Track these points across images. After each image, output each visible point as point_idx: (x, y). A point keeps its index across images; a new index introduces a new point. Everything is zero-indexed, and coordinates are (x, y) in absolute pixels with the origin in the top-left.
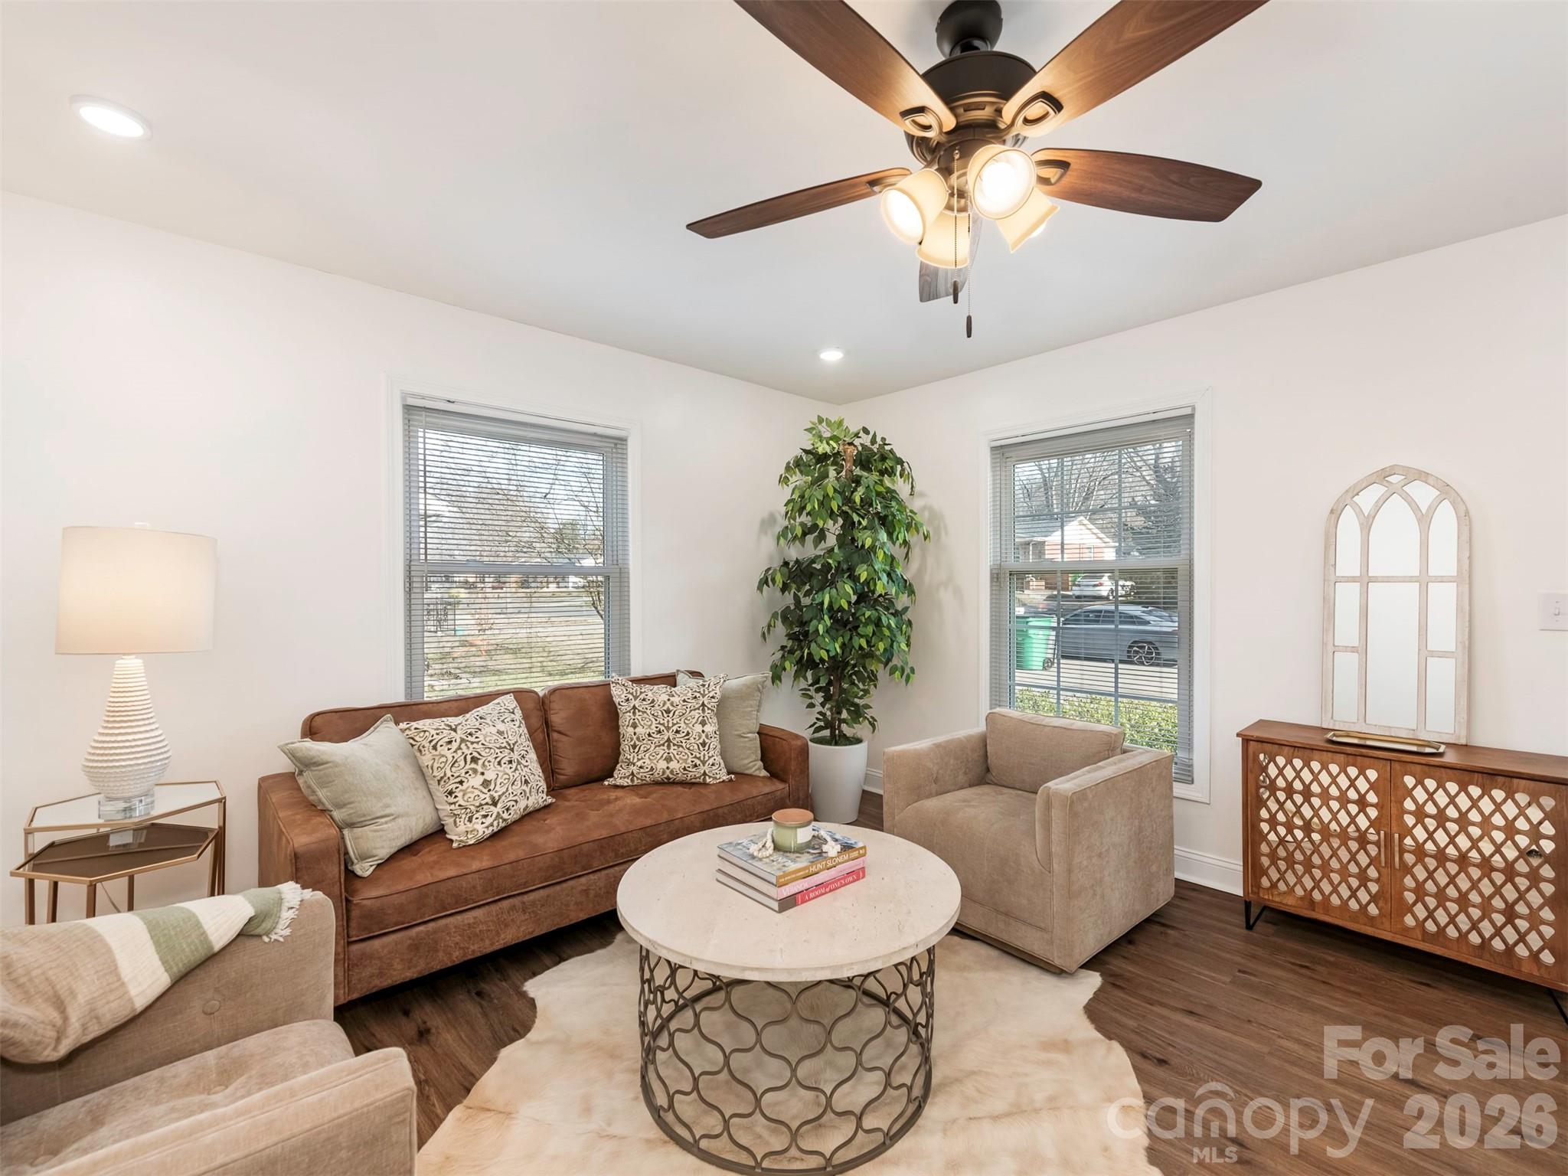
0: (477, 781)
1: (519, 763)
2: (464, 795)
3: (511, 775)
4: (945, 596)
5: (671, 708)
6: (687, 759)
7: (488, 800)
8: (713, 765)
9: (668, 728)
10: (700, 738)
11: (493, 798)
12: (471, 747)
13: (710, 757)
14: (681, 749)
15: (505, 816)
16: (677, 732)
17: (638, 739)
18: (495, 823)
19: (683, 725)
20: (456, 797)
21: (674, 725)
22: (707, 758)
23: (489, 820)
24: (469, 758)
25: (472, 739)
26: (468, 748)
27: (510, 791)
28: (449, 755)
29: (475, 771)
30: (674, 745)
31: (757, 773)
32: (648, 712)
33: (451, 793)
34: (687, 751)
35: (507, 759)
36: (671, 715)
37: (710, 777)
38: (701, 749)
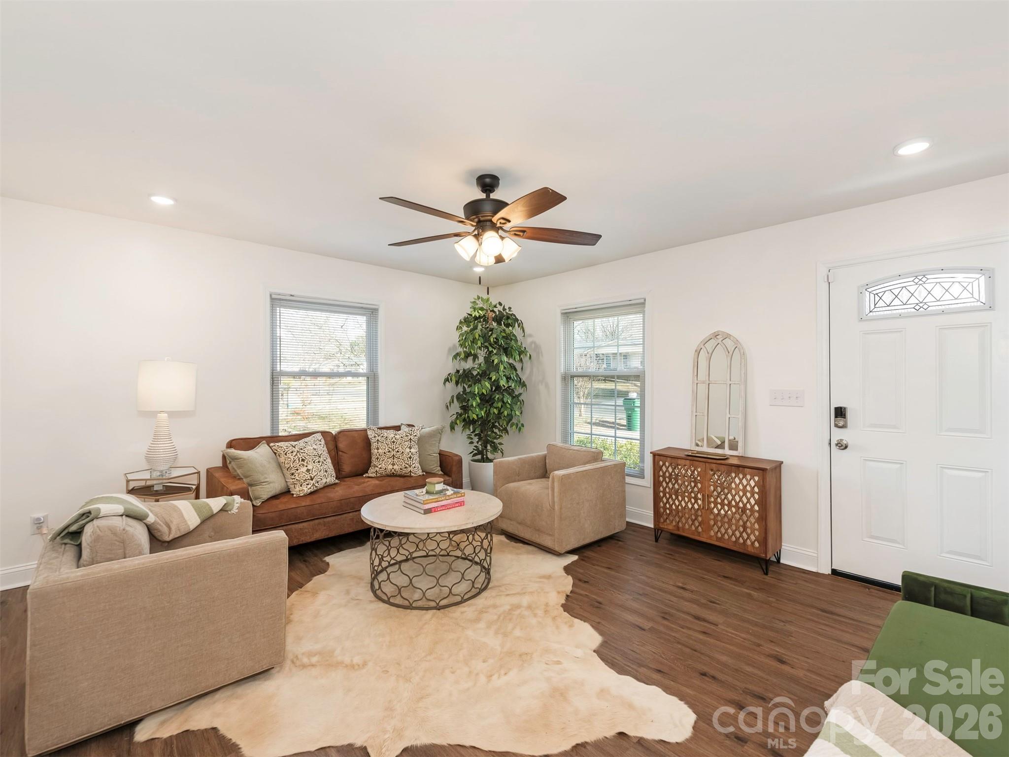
0: (304, 469)
1: (323, 463)
2: (298, 475)
3: (319, 468)
4: (542, 388)
5: (395, 441)
6: (402, 465)
7: (309, 478)
8: (415, 467)
9: (393, 450)
10: (408, 455)
11: (311, 477)
12: (302, 454)
13: (413, 464)
14: (399, 460)
15: (317, 485)
16: (398, 452)
17: (379, 455)
18: (312, 488)
19: (400, 449)
20: (295, 476)
21: (396, 448)
22: (412, 464)
23: (309, 486)
24: (301, 459)
25: (302, 451)
26: (300, 455)
27: (319, 474)
28: (292, 458)
29: (303, 465)
30: (396, 458)
31: (437, 472)
32: (384, 442)
33: (293, 474)
34: (402, 460)
35: (318, 460)
36: (395, 444)
37: (413, 473)
38: (409, 460)
